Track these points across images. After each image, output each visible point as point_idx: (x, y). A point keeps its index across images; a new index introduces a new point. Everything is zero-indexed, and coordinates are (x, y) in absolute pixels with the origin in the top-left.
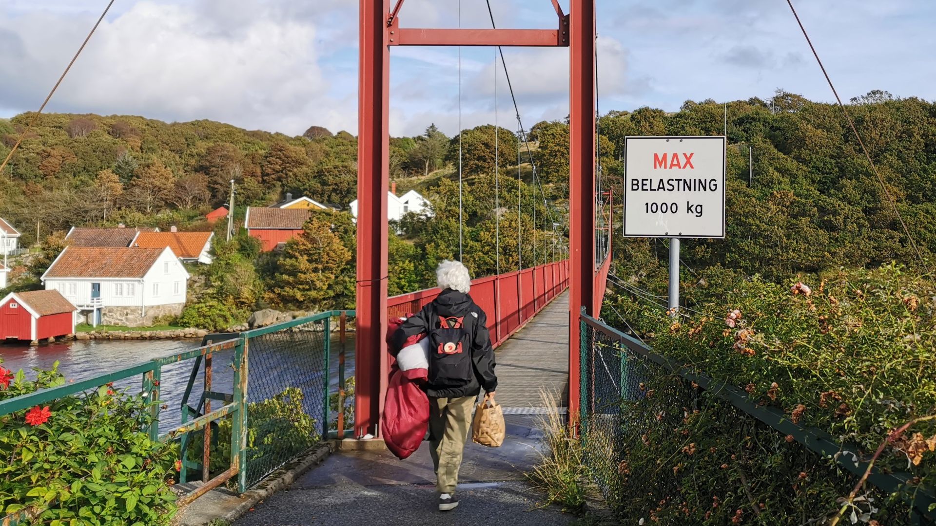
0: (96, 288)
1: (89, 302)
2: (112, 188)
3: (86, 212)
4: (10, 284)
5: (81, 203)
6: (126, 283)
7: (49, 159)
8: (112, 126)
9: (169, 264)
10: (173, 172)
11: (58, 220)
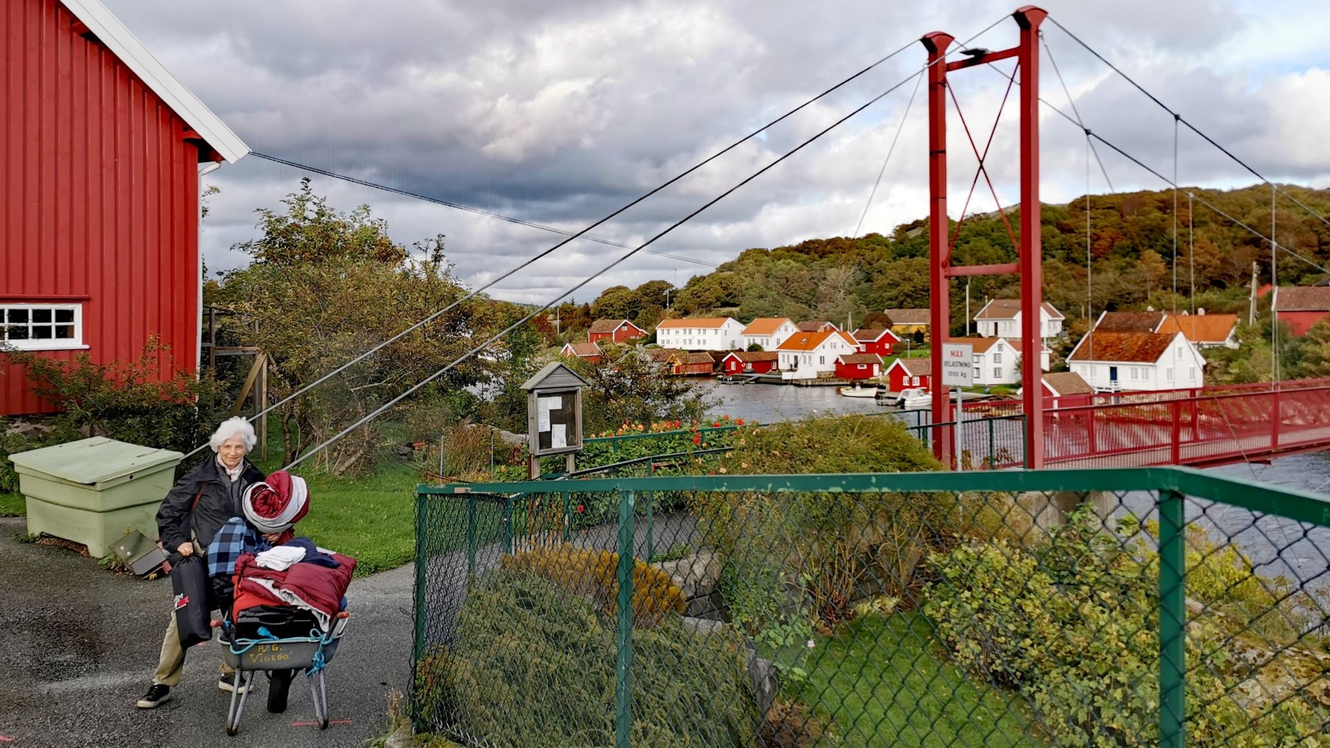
0: (1113, 372)
1: (1108, 386)
2: (1155, 269)
3: (1129, 294)
4: (1053, 364)
5: (1124, 285)
6: (1140, 367)
7: (1099, 242)
8: (1163, 201)
9: (1184, 350)
10: (1219, 247)
11: (1103, 303)
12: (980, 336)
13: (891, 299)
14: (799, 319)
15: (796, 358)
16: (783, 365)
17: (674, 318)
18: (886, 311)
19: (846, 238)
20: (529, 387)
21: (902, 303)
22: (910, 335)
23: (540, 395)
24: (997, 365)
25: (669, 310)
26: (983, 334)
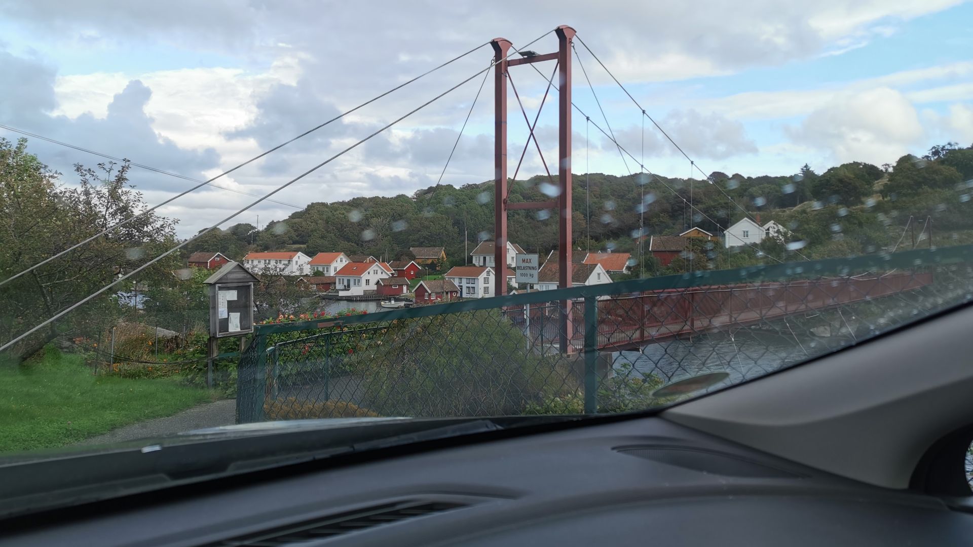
2: (580, 224)
9: (601, 275)
12: (474, 265)
13: (414, 241)
14: (349, 253)
15: (349, 281)
16: (339, 286)
17: (257, 251)
18: (411, 249)
19: (383, 197)
20: (212, 282)
21: (422, 243)
22: (427, 265)
23: (220, 289)
24: (486, 285)
25: (253, 246)
26: (477, 264)
